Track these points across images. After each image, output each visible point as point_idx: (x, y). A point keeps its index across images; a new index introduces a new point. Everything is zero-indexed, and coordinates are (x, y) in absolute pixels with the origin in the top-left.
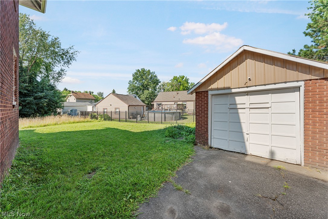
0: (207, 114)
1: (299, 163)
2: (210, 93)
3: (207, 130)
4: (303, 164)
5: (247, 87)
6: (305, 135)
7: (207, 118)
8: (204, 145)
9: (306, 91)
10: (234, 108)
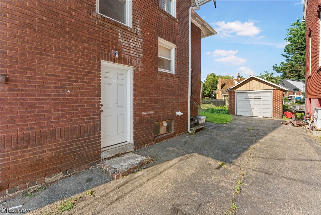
0: (235, 101)
1: (271, 117)
2: (236, 92)
3: (235, 108)
4: (272, 117)
5: (253, 90)
6: (273, 108)
7: (235, 102)
8: (233, 114)
9: (273, 93)
10: (247, 99)
